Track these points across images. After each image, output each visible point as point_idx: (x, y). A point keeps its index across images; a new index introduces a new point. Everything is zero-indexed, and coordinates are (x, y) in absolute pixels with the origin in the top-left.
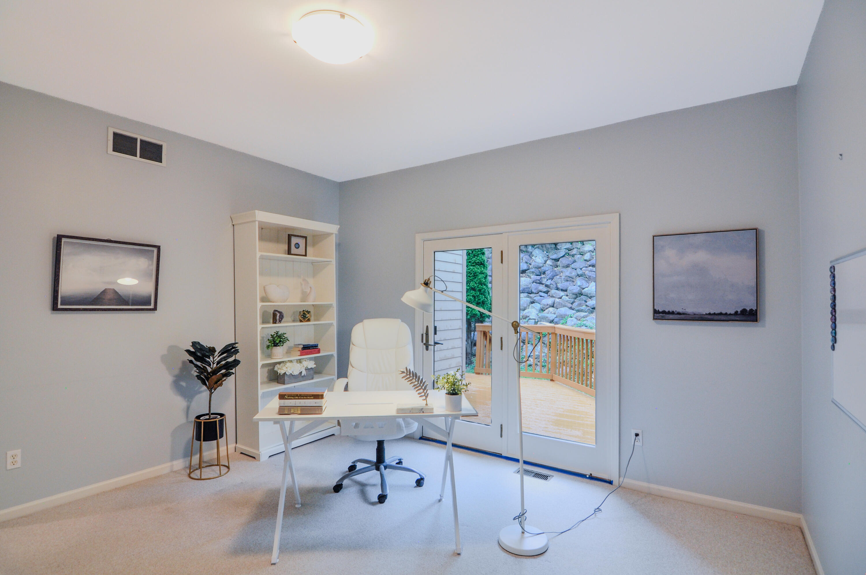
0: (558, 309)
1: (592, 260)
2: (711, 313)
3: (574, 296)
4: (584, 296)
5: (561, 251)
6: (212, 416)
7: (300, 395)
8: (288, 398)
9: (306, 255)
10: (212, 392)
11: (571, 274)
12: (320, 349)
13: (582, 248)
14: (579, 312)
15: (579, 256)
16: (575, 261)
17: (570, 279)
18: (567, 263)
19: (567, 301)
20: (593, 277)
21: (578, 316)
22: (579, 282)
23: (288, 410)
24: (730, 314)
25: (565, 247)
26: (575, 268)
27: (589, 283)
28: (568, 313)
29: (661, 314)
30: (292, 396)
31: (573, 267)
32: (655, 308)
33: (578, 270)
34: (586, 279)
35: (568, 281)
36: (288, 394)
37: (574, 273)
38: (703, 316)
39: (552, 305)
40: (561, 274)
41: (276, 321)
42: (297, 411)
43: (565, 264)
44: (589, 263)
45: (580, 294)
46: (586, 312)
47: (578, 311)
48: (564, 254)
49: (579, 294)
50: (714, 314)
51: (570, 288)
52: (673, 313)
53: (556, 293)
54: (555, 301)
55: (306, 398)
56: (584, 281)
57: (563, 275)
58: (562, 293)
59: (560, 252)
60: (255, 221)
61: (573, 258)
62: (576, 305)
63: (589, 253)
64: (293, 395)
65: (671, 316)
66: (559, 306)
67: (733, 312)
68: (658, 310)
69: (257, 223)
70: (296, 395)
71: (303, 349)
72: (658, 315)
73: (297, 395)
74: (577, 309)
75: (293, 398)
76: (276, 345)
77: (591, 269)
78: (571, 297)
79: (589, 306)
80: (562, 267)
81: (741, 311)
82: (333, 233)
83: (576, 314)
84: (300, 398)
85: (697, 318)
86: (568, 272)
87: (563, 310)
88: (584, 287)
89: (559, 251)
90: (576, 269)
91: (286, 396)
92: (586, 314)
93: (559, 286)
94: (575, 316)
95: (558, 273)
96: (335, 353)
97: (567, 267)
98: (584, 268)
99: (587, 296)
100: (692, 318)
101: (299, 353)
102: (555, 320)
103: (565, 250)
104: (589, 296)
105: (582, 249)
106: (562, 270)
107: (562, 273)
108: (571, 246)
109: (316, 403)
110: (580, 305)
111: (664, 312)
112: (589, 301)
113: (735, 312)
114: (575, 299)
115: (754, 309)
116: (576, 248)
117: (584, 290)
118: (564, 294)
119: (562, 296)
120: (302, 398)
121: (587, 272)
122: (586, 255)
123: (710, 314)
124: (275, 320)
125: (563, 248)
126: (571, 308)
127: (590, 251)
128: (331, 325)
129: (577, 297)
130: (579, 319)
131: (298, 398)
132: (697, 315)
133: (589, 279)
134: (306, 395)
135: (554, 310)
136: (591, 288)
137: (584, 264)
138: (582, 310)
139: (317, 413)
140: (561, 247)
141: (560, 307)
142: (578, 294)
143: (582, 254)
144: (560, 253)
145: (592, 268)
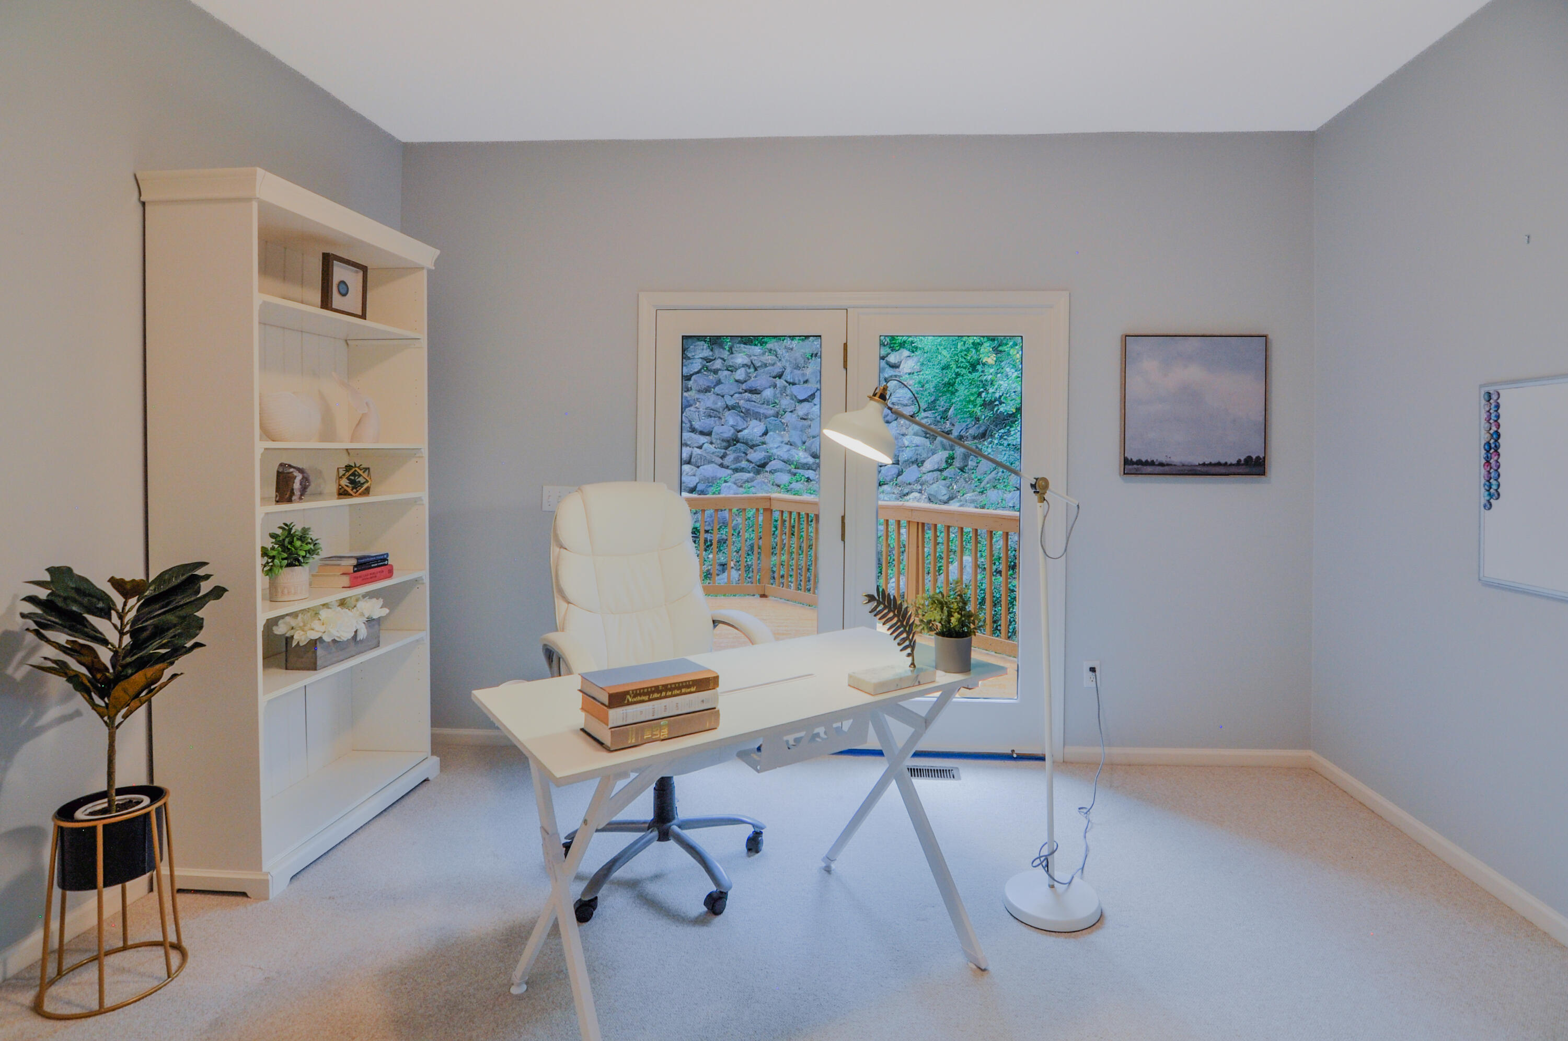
0: (701, 467)
1: (748, 382)
2: (1206, 463)
3: (725, 444)
4: (742, 444)
5: (694, 362)
6: (119, 800)
7: (663, 686)
8: (635, 700)
9: (363, 316)
10: (116, 724)
11: (716, 404)
12: (391, 566)
13: (732, 358)
14: (737, 472)
15: (726, 373)
16: (719, 382)
17: (712, 413)
18: (707, 384)
19: (713, 453)
20: (753, 410)
21: (738, 480)
22: (731, 419)
23: (637, 734)
24: (1231, 465)
25: (701, 356)
26: (722, 394)
27: (747, 422)
28: (719, 475)
29: (1135, 466)
30: (644, 694)
31: (719, 393)
32: (1126, 455)
33: (727, 398)
34: (742, 414)
35: (711, 416)
36: (633, 691)
37: (720, 404)
38: (1196, 468)
39: (688, 459)
40: (696, 404)
41: (292, 493)
42: (660, 732)
43: (703, 387)
44: (744, 386)
45: (735, 440)
46: (749, 472)
47: (736, 470)
48: (700, 367)
49: (733, 441)
50: (1210, 464)
51: (717, 429)
52: (1152, 463)
53: (693, 438)
54: (692, 453)
55: (678, 692)
56: (739, 418)
57: (702, 406)
58: (703, 439)
59: (692, 363)
60: (249, 200)
61: (715, 376)
62: (730, 460)
63: (743, 369)
64: (646, 690)
65: (1149, 469)
66: (701, 462)
67: (1234, 462)
68: (1131, 459)
69: (255, 205)
70: (653, 689)
71: (356, 569)
72: (1130, 467)
73: (657, 689)
74: (733, 466)
75: (646, 698)
76: (294, 561)
77: (748, 396)
78: (719, 446)
79: (752, 461)
80: (696, 390)
81: (1245, 460)
82: (423, 268)
83: (734, 476)
84: (664, 694)
85: (1186, 472)
86: (709, 401)
87: (709, 470)
88: (740, 429)
89: (691, 361)
90: (723, 396)
91: (628, 697)
92: (751, 475)
93: (697, 425)
94: (732, 480)
95: (691, 402)
96: (425, 574)
97: (706, 392)
98: (737, 395)
99: (746, 443)
100: (1179, 470)
101: (346, 580)
102: (700, 487)
103: (700, 360)
104: (750, 443)
105: (733, 361)
106: (697, 396)
107: (698, 403)
108: (711, 353)
109: (703, 701)
110: (737, 460)
111: (1139, 462)
112: (750, 453)
113: (1238, 461)
114: (726, 448)
115: (1261, 457)
116: (719, 357)
117: (739, 433)
118: (706, 441)
119: (703, 444)
120: (669, 693)
121: (742, 401)
122: (739, 372)
123: (1204, 464)
124: (289, 493)
125: (696, 357)
126: (722, 465)
127: (744, 365)
128: (416, 501)
129: (729, 446)
130: (740, 484)
131: (659, 695)
132: (1187, 466)
133: (747, 414)
134: (679, 683)
135: (692, 469)
136: (754, 429)
137: (735, 388)
138: (743, 468)
139: (707, 727)
140: (693, 354)
141: (702, 464)
142: (731, 441)
143: (732, 369)
144: (693, 365)
145: (750, 395)
